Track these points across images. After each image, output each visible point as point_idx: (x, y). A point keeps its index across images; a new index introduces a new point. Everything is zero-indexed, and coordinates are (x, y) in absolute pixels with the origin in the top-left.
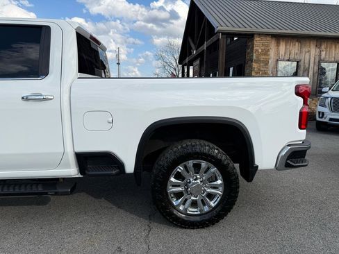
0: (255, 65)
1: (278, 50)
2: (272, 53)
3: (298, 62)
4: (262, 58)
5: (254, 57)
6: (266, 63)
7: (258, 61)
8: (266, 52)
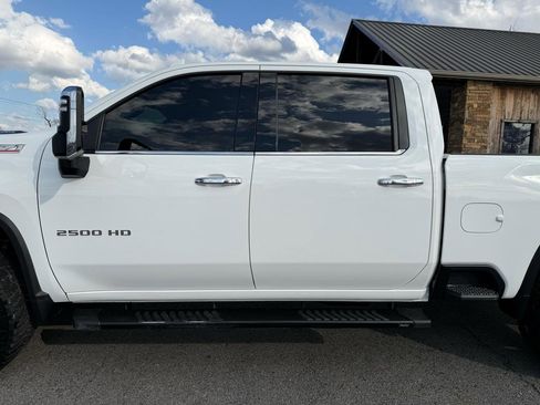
0: (467, 128)
1: (503, 104)
2: (494, 110)
3: (533, 125)
4: (479, 117)
5: (467, 116)
6: (485, 125)
7: (472, 122)
8: (485, 108)
